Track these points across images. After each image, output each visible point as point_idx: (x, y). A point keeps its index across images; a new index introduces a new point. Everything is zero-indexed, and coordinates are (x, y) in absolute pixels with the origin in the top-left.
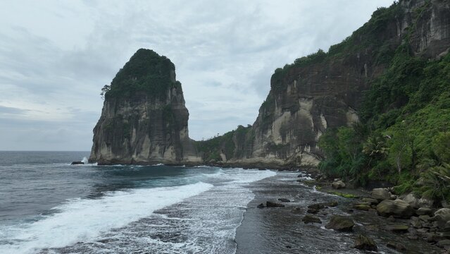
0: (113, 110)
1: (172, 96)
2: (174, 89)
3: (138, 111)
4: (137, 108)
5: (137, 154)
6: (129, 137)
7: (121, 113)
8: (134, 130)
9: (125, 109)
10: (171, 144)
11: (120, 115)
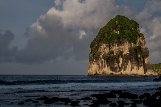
0: (108, 48)
1: (139, 41)
2: (140, 37)
3: (122, 49)
4: (122, 48)
5: (124, 71)
6: (118, 62)
7: (113, 50)
8: (121, 59)
9: (115, 48)
10: (141, 65)
11: (112, 51)
